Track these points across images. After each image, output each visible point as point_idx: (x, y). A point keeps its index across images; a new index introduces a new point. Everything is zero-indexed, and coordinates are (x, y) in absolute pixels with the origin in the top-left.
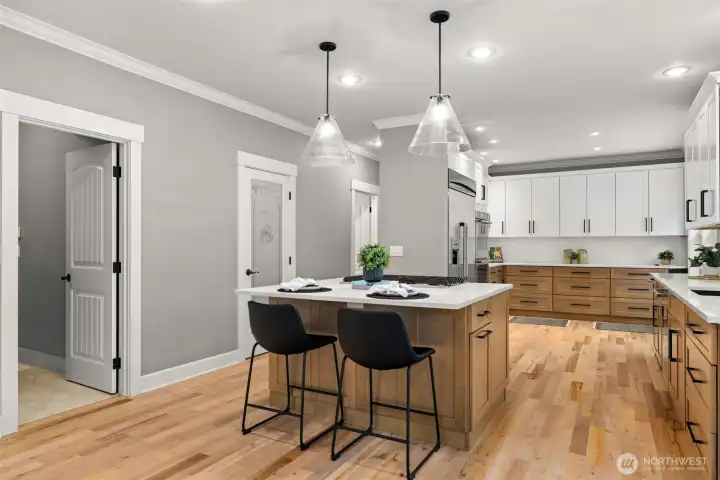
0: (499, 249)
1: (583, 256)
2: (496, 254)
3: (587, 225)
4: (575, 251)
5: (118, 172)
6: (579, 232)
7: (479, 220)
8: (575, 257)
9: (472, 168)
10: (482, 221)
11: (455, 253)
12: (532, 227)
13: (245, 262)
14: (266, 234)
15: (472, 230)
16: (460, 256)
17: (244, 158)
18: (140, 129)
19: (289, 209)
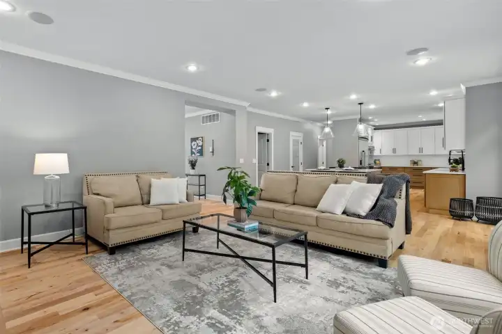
0: (379, 160)
1: (419, 163)
2: (377, 162)
3: (421, 150)
4: (416, 161)
5: (268, 141)
6: (417, 153)
7: (370, 149)
8: (415, 163)
9: (366, 130)
10: (371, 150)
11: (361, 161)
12: (394, 150)
13: (291, 165)
14: (296, 156)
15: (367, 153)
16: (363, 162)
17: (292, 133)
18: (273, 130)
19: (301, 147)
